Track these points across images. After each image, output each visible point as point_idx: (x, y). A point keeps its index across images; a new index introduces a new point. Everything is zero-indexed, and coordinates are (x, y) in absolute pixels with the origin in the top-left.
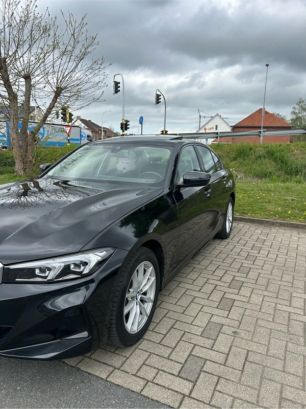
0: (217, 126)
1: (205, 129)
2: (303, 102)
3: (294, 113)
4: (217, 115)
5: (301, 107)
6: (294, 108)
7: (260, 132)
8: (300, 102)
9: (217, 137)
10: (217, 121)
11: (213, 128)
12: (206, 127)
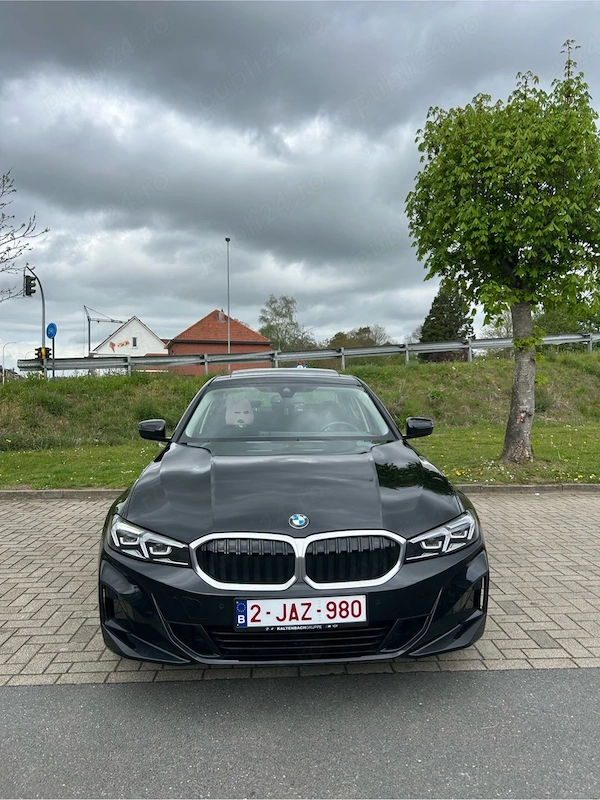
0: (135, 340)
1: (113, 345)
2: (276, 302)
3: (263, 319)
4: (134, 318)
5: (274, 309)
6: (264, 311)
7: (273, 355)
8: (272, 303)
9: (203, 364)
10: (134, 330)
11: (127, 343)
12: (113, 341)
